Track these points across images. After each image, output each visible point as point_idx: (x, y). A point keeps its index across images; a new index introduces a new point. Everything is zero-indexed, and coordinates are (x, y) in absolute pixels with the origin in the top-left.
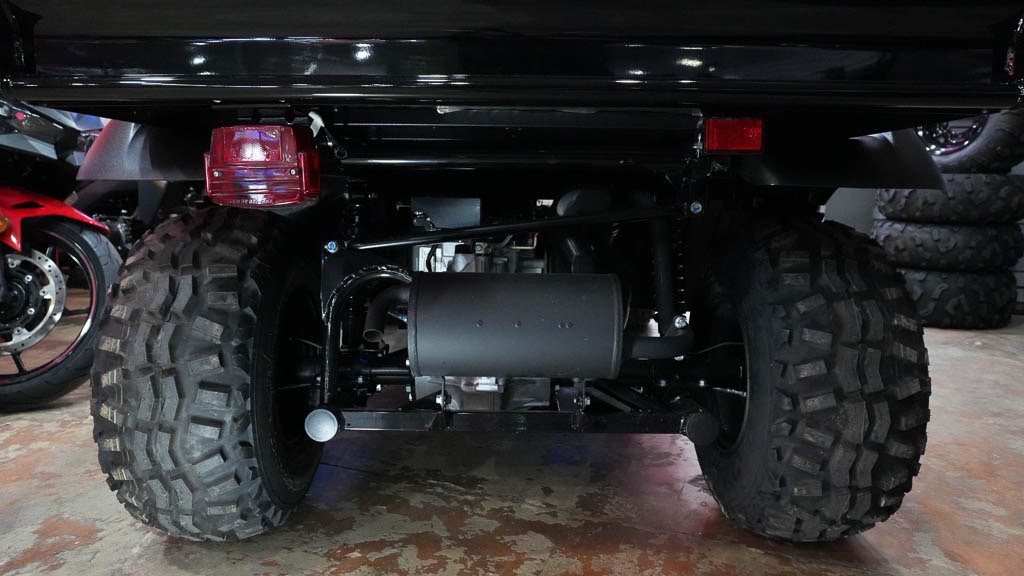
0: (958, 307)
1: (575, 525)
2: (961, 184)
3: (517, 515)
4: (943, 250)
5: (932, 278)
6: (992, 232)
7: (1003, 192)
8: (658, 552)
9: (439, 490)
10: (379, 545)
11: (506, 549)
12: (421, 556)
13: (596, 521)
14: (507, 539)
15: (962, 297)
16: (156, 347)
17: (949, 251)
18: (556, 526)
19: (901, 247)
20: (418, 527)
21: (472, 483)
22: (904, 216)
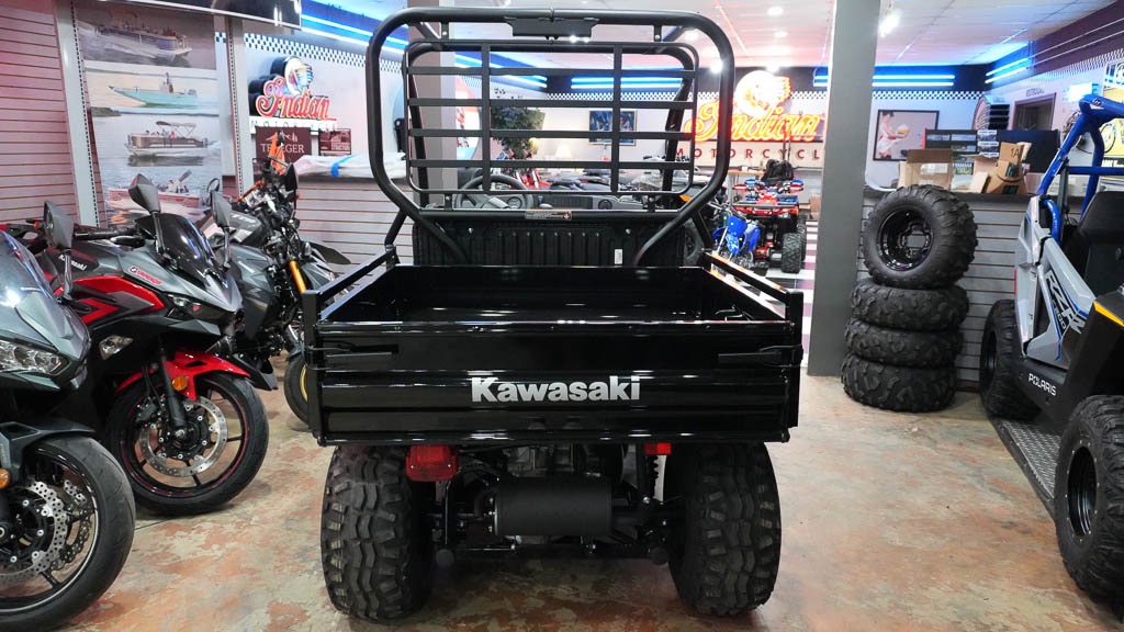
0: (906, 395)
1: (589, 602)
2: (909, 300)
3: (555, 596)
4: (895, 351)
5: (889, 371)
6: (933, 337)
7: (940, 308)
8: (636, 621)
9: (506, 579)
10: (474, 618)
11: (549, 619)
12: (501, 625)
13: (603, 599)
14: (550, 612)
15: (909, 388)
16: (361, 528)
17: (899, 352)
18: (579, 603)
19: (865, 345)
20: (496, 606)
21: (528, 573)
22: (868, 319)
